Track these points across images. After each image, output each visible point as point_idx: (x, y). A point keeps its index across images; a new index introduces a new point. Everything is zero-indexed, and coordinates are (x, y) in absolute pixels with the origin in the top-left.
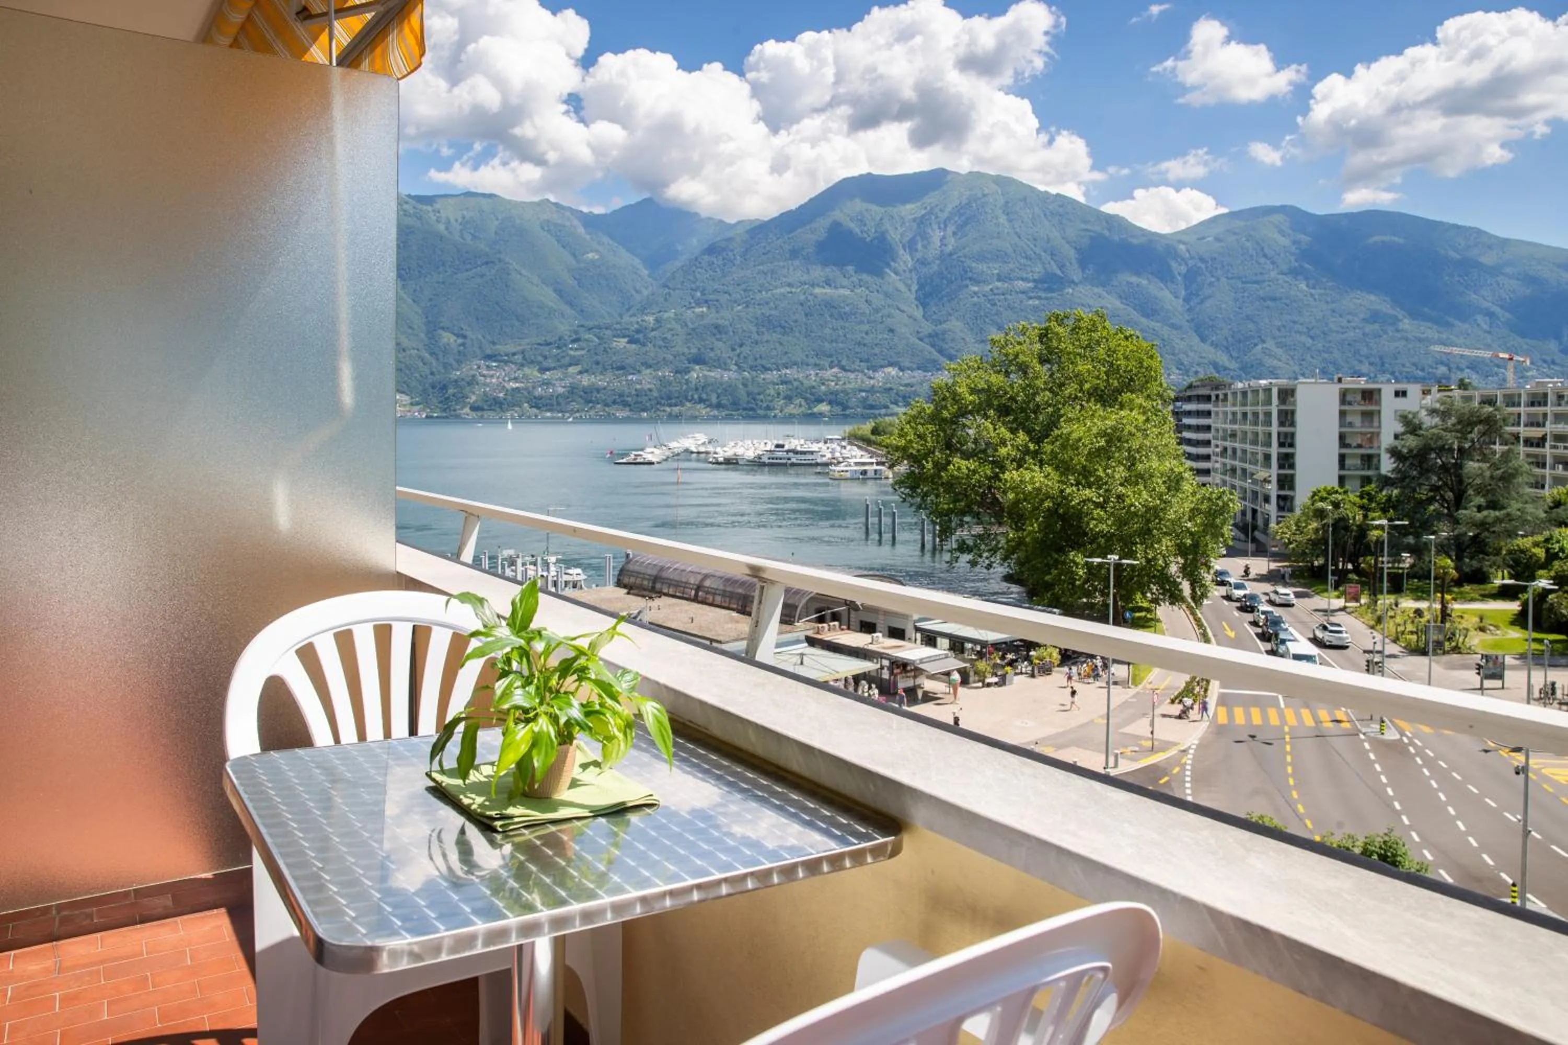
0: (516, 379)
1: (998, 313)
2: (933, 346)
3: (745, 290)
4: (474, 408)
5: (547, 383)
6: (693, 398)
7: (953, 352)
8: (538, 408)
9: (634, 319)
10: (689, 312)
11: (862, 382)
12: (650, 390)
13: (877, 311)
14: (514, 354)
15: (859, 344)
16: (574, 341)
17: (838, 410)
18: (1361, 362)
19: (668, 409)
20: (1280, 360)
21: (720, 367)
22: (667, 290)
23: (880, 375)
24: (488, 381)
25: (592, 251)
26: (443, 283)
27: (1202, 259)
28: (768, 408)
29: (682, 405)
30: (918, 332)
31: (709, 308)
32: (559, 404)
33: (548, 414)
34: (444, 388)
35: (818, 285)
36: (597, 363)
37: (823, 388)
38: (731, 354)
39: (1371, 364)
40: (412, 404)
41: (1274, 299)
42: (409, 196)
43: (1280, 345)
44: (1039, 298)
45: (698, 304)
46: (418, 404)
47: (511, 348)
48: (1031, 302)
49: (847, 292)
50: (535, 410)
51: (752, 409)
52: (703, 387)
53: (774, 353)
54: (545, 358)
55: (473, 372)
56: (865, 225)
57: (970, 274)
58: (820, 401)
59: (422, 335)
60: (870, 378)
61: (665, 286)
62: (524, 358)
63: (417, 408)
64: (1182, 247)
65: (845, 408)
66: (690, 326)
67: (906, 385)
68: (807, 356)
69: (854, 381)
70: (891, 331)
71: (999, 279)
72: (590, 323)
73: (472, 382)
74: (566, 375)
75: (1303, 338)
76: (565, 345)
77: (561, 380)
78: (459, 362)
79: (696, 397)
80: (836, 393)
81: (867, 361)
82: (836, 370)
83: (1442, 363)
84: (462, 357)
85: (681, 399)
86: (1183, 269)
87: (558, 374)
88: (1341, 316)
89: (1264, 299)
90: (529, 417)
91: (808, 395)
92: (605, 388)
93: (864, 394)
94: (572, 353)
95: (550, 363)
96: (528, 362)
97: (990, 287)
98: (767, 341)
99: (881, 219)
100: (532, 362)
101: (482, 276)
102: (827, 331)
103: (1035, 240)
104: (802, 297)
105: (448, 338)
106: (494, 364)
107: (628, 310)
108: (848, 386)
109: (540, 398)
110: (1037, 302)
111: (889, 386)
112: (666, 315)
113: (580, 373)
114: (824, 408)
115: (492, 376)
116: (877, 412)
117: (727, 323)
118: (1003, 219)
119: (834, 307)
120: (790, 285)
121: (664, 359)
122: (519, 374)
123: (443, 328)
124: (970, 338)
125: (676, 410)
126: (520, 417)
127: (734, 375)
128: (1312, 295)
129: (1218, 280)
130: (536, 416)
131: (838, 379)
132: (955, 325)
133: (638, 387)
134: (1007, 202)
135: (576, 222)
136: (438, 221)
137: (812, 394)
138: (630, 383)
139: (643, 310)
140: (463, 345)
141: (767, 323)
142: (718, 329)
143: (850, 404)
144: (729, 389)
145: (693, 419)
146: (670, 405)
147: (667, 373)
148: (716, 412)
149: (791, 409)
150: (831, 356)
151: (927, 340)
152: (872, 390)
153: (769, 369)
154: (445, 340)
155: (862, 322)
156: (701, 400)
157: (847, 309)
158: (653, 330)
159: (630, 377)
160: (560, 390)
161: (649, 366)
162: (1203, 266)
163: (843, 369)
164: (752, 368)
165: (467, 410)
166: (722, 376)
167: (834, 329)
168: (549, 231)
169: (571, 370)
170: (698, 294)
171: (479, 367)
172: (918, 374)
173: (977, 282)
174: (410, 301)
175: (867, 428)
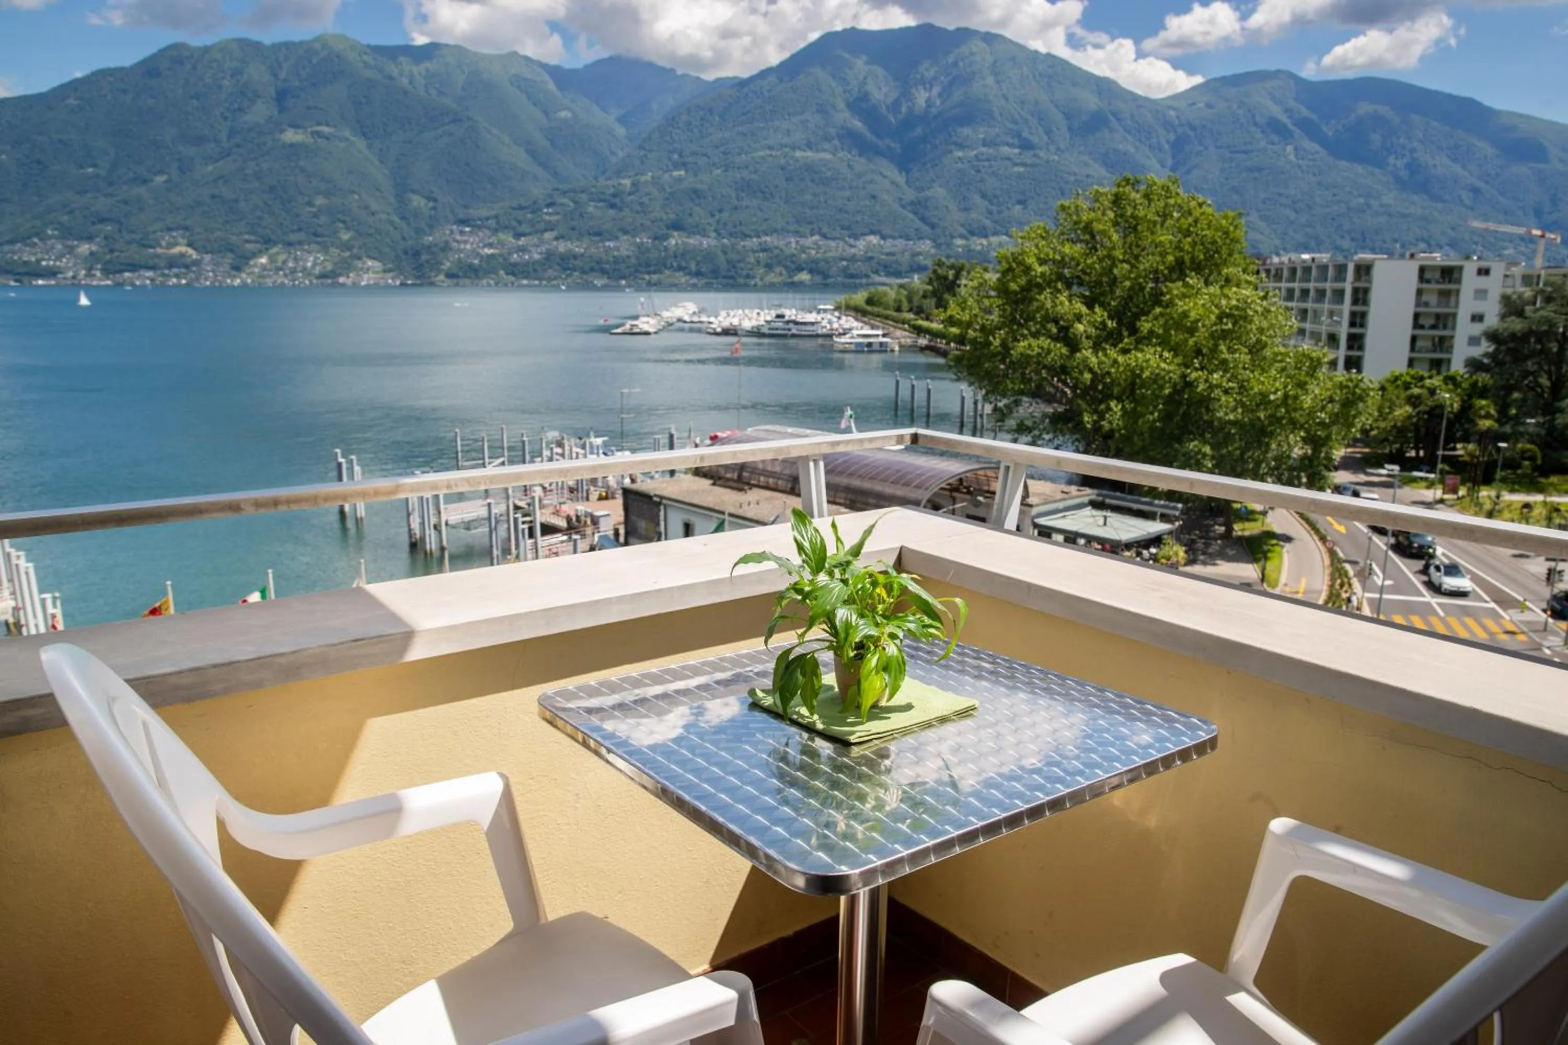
0: (490, 245)
1: (982, 180)
2: (915, 213)
3: (724, 153)
4: (450, 275)
5: (522, 249)
6: (672, 266)
7: (935, 221)
8: (513, 274)
9: (610, 183)
10: (666, 176)
11: (844, 250)
12: (628, 257)
13: (859, 176)
14: (488, 219)
15: (840, 210)
16: (549, 205)
17: (818, 279)
18: (1342, 237)
19: (647, 277)
20: (1262, 233)
21: (699, 233)
22: (643, 153)
23: (861, 244)
24: (462, 246)
25: (564, 109)
26: (410, 142)
27: (1193, 128)
28: (748, 276)
29: (659, 272)
30: (900, 199)
31: (687, 171)
32: (535, 271)
33: (525, 282)
34: (417, 254)
35: (799, 148)
36: (573, 229)
37: (803, 256)
38: (711, 220)
39: (1353, 240)
40: (385, 271)
41: (1260, 170)
42: (368, 46)
43: (1263, 218)
44: (1024, 165)
45: (676, 166)
46: (390, 271)
47: (484, 212)
48: (1016, 169)
49: (828, 156)
50: (512, 278)
51: (732, 277)
52: (683, 255)
53: (755, 219)
54: (520, 222)
55: (444, 239)
56: (848, 84)
57: (954, 139)
58: (800, 269)
59: (392, 199)
60: (851, 246)
61: (641, 147)
62: (498, 223)
63: (391, 275)
64: (1172, 113)
65: (826, 277)
66: (668, 190)
67: (888, 254)
68: (788, 223)
69: (834, 248)
70: (874, 197)
71: (985, 143)
72: (565, 187)
73: (446, 248)
74: (542, 242)
75: (1287, 212)
76: (541, 210)
77: (537, 246)
78: (431, 227)
79: (675, 264)
80: (816, 262)
81: (848, 228)
82: (816, 237)
83: (1423, 240)
84: (433, 223)
85: (660, 265)
86: (1172, 137)
87: (534, 240)
88: (1327, 189)
89: (1251, 170)
90: (506, 285)
91: (788, 264)
92: (582, 255)
93: (845, 263)
94: (547, 218)
95: (525, 228)
96: (502, 227)
97: (975, 152)
98: (747, 207)
99: (865, 78)
100: (506, 227)
101: (451, 134)
102: (808, 197)
103: (1023, 103)
104: (783, 161)
105: (418, 201)
106: (468, 229)
107: (604, 172)
108: (828, 255)
109: (515, 265)
110: (1022, 169)
111: (870, 254)
112: (643, 179)
113: (556, 239)
114: (804, 276)
115: (466, 242)
116: (858, 281)
117: (705, 187)
118: (990, 80)
119: (816, 172)
120: (770, 148)
121: (642, 225)
122: (493, 240)
123: (413, 191)
124: (953, 207)
125: (655, 277)
126: (496, 284)
127: (713, 242)
128: (1299, 166)
129: (1206, 148)
130: (513, 284)
131: (819, 247)
132: (939, 192)
133: (616, 253)
134: (995, 62)
135: (547, 77)
136: (401, 75)
137: (793, 262)
138: (608, 250)
139: (619, 173)
140: (434, 208)
141: (746, 188)
142: (696, 194)
143: (831, 273)
144: (708, 256)
145: (674, 287)
146: (649, 273)
147: (646, 240)
148: (694, 281)
149: (772, 278)
150: (811, 223)
151: (909, 208)
152: (853, 259)
153: (750, 237)
154: (415, 203)
155: (842, 189)
156: (680, 268)
157: (829, 174)
158: (630, 194)
159: (607, 244)
160: (537, 257)
161: (626, 232)
162: (1192, 134)
163: (824, 236)
164: (731, 234)
165: (441, 277)
166: (701, 243)
167: (815, 195)
168: (519, 87)
169: (548, 236)
170: (676, 156)
171: (452, 232)
172: (900, 243)
173: (961, 147)
174: (377, 162)
175: (859, 298)
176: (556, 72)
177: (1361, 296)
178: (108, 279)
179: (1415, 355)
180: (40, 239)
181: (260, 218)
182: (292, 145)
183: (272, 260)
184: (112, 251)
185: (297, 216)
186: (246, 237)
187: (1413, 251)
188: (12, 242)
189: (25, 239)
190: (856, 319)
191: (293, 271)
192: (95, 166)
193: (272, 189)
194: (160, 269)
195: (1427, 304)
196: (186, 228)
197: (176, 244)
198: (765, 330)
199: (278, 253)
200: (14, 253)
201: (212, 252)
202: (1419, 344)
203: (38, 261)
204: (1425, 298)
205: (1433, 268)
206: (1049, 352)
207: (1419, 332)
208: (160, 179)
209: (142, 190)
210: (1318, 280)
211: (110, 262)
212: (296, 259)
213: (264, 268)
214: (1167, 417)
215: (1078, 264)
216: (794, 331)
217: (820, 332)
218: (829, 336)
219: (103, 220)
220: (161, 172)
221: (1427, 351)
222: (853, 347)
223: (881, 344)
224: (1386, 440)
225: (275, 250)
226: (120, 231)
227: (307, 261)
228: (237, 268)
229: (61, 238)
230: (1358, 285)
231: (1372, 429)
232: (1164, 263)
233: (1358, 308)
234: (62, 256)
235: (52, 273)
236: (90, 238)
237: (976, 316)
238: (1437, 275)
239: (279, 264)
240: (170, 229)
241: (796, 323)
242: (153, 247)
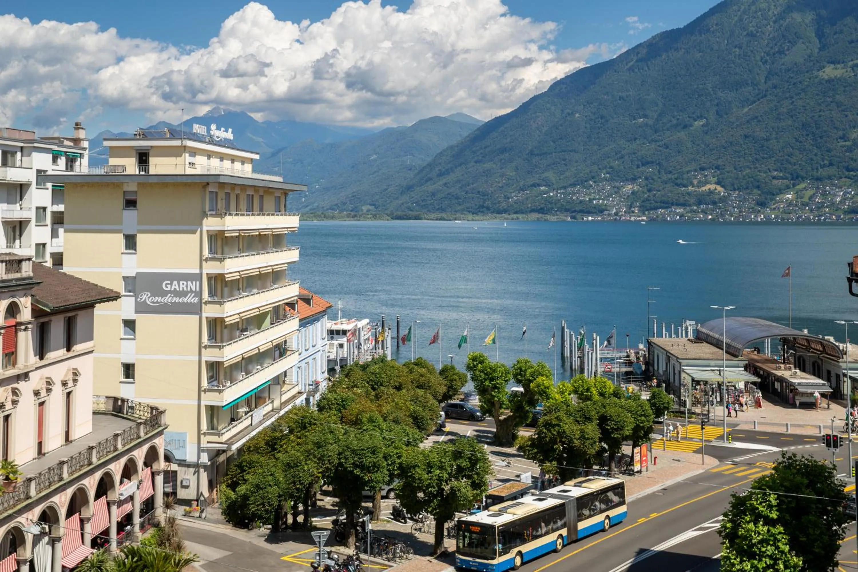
178: (644, 214)
180: (594, 182)
181: (790, 155)
182: (829, 81)
183: (799, 195)
184: (649, 191)
185: (829, 151)
186: (775, 173)
188: (574, 185)
189: (582, 182)
191: (820, 206)
192: (645, 116)
193: (804, 126)
194: (690, 205)
196: (717, 168)
197: (707, 183)
199: (805, 189)
200: (574, 194)
201: (739, 189)
203: (591, 200)
208: (698, 124)
209: (682, 135)
211: (647, 200)
212: (824, 194)
213: (790, 203)
219: (645, 164)
220: (701, 117)
225: (802, 186)
226: (659, 172)
227: (835, 195)
228: (762, 204)
229: (610, 180)
234: (610, 195)
235: (600, 210)
236: (634, 180)
239: (806, 199)
240: (702, 169)
242: (685, 186)
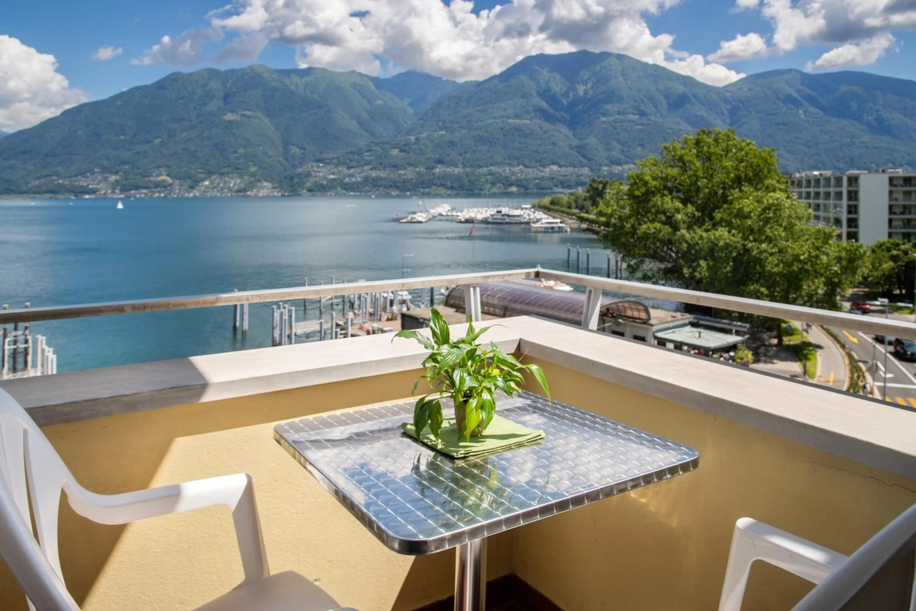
0: (333, 173)
1: (618, 134)
2: (579, 153)
3: (468, 121)
4: (309, 190)
5: (352, 176)
6: (436, 184)
7: (591, 156)
8: (345, 189)
9: (403, 138)
10: (435, 134)
11: (537, 174)
12: (412, 179)
13: (546, 132)
14: (333, 159)
15: (535, 152)
16: (368, 151)
17: (522, 190)
18: (838, 161)
19: (422, 190)
20: (788, 160)
21: (452, 165)
22: (422, 122)
23: (547, 170)
24: (317, 174)
25: (379, 99)
26: (293, 119)
27: (741, 101)
28: (481, 189)
29: (430, 187)
30: (570, 145)
31: (447, 131)
32: (358, 187)
33: (352, 193)
34: (292, 179)
35: (512, 118)
36: (381, 164)
37: (513, 177)
38: (460, 158)
39: (845, 163)
40: (274, 188)
41: (784, 124)
42: (276, 70)
43: (788, 151)
44: (642, 124)
45: (441, 129)
46: (276, 188)
47: (331, 155)
48: (637, 127)
49: (528, 122)
50: (344, 191)
51: (471, 190)
52: (443, 177)
53: (485, 157)
54: (351, 161)
55: (308, 170)
56: (539, 83)
57: (601, 111)
58: (511, 185)
59: (281, 149)
60: (541, 171)
61: (421, 119)
62: (339, 161)
63: (276, 190)
64: (728, 94)
65: (526, 189)
66: (436, 142)
67: (563, 176)
68: (504, 159)
69: (532, 173)
70: (554, 144)
71: (619, 113)
72: (377, 141)
73: (308, 175)
74: (363, 171)
75: (802, 147)
76: (363, 153)
77: (359, 173)
78: (301, 164)
79: (438, 183)
80: (521, 180)
81: (540, 161)
82: (521, 167)
83: (890, 161)
84: (302, 162)
85: (430, 184)
86: (729, 107)
87: (359, 170)
88: (826, 134)
89: (778, 124)
90: (341, 195)
91: (505, 182)
92: (385, 178)
93: (537, 181)
94: (366, 158)
95: (354, 164)
96: (340, 163)
97: (613, 118)
98: (481, 151)
99: (549, 79)
100: (343, 163)
101: (316, 114)
102: (516, 144)
103: (640, 90)
104: (502, 125)
105: (295, 150)
106: (321, 165)
107: (400, 133)
108: (528, 176)
109: (347, 184)
110: (641, 127)
111: (552, 176)
112: (422, 136)
113: (371, 169)
114: (514, 189)
115: (320, 172)
116: (545, 191)
117: (457, 140)
118: (621, 79)
119: (520, 131)
120: (495, 118)
121: (420, 161)
122: (335, 170)
123: (293, 145)
124: (601, 148)
125: (426, 190)
126: (335, 195)
127: (461, 170)
128: (808, 122)
129: (750, 113)
130: (345, 194)
131: (523, 172)
132: (592, 141)
133: (404, 177)
134: (623, 69)
135: (371, 84)
136: (291, 84)
137: (507, 181)
138: (400, 175)
139: (408, 133)
140: (303, 154)
141: (480, 140)
142: (452, 144)
143: (530, 187)
144: (458, 178)
145: (437, 197)
146: (423, 188)
147: (422, 170)
148: (449, 192)
149: (495, 190)
150: (518, 159)
151: (575, 149)
152: (542, 179)
153: (482, 167)
154: (293, 151)
155: (536, 139)
156: (442, 185)
157: (528, 131)
158: (414, 144)
159: (400, 172)
160: (359, 179)
161: (411, 165)
162: (741, 105)
163: (526, 166)
164: (472, 166)
165: (305, 191)
166: (454, 171)
167: (520, 143)
168: (355, 89)
169: (366, 168)
170: (441, 123)
171: (312, 166)
172: (570, 169)
173: (605, 115)
174: (274, 129)
175: (546, 201)
176: (376, 81)
177: (853, 195)
178: (122, 194)
179: (892, 230)
180: (91, 174)
181: (208, 160)
182: (229, 122)
183: (212, 182)
184: (126, 179)
185: (228, 159)
186: (199, 170)
187: (884, 168)
188: (76, 176)
189: (83, 174)
190: (544, 213)
191: (222, 189)
192: (125, 135)
193: (216, 145)
194: (150, 188)
195: (896, 200)
196: (168, 167)
197: (161, 175)
198: (490, 220)
199: (215, 179)
200: (76, 181)
201: (179, 179)
202: (894, 223)
203: (88, 185)
204: (895, 196)
205: (898, 178)
206: (660, 231)
207: (893, 216)
208: (158, 141)
209: (147, 147)
210: (825, 186)
211: (124, 185)
212: (225, 182)
213: (207, 187)
214: (735, 270)
215: (676, 180)
216: (507, 220)
217: (523, 221)
218: (528, 223)
219: (124, 163)
220: (159, 137)
221: (901, 228)
222: (542, 230)
223: (559, 228)
224: (878, 283)
225: (214, 177)
226: (132, 169)
227: (230, 183)
228: (192, 187)
229: (101, 173)
230: (851, 189)
231: (869, 277)
232: (728, 178)
233: (853, 203)
235: (93, 191)
236: (116, 173)
237: (615, 210)
238: (901, 182)
239: (215, 185)
240: (159, 167)
241: (508, 216)
242: (148, 176)
